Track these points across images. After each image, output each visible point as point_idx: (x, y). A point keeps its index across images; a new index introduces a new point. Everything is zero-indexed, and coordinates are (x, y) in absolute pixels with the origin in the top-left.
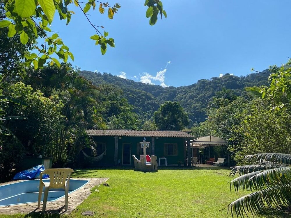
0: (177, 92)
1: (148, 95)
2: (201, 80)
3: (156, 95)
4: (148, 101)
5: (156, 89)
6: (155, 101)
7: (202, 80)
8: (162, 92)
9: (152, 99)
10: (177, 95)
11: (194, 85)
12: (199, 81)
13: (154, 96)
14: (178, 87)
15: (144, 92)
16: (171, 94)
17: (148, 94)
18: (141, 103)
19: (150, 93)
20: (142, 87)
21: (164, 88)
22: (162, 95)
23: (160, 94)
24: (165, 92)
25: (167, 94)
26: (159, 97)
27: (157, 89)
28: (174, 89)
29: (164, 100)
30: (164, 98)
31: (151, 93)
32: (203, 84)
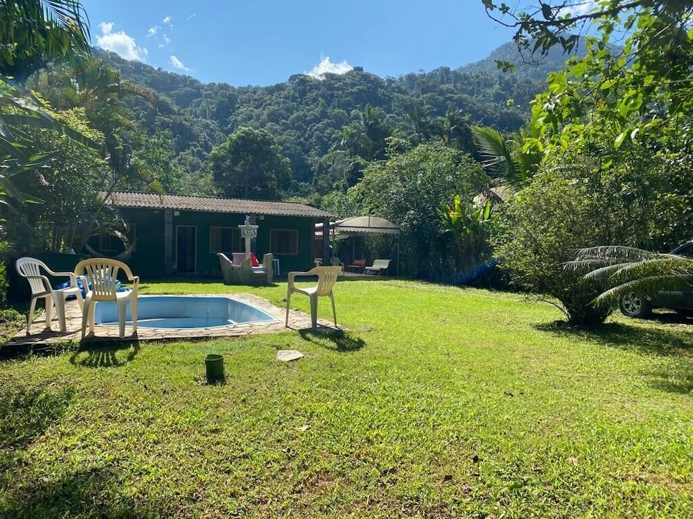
0: (239, 100)
1: (161, 102)
2: (297, 75)
3: (184, 101)
4: (163, 118)
5: (181, 85)
6: (181, 117)
7: (300, 75)
8: (200, 95)
9: (174, 111)
10: (239, 107)
11: (279, 88)
12: (293, 78)
13: (178, 104)
14: (240, 87)
15: (152, 91)
16: (222, 102)
17: (163, 97)
18: (143, 119)
19: (167, 94)
20: (144, 75)
21: (202, 87)
22: (198, 104)
23: (194, 101)
24: (208, 96)
25: (212, 103)
26: (190, 108)
27: (185, 86)
28: (231, 92)
29: (205, 118)
30: (204, 111)
31: (170, 96)
32: (301, 88)
